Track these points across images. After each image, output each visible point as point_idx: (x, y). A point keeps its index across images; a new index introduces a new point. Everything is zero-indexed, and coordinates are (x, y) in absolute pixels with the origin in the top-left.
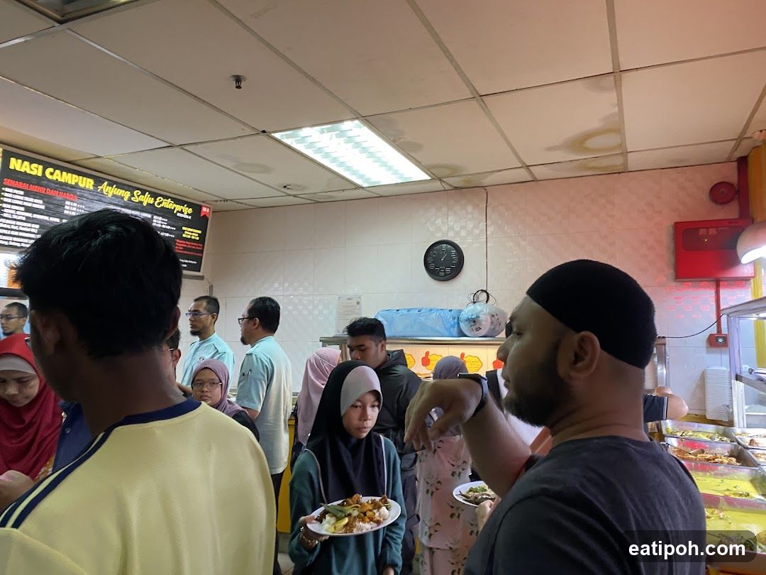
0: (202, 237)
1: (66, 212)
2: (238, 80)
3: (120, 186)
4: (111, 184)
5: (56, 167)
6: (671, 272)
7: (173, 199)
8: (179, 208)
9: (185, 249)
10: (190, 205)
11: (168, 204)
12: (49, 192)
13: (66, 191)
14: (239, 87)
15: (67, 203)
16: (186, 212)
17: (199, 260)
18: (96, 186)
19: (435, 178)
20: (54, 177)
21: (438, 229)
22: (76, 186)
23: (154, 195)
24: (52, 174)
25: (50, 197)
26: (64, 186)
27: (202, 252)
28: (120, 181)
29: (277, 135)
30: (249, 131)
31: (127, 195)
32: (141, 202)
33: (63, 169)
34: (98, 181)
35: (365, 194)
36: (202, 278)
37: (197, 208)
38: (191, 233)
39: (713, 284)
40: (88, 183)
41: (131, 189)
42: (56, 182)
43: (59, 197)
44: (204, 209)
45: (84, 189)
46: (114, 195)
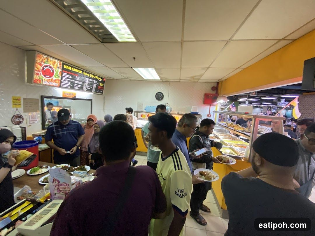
0: (104, 85)
1: (76, 79)
2: (134, 58)
3: (88, 73)
4: (85, 72)
5: (74, 68)
6: (202, 103)
7: (98, 76)
8: (99, 78)
9: (100, 88)
10: (101, 78)
11: (97, 78)
12: (73, 74)
13: (76, 74)
14: (134, 60)
15: (76, 77)
16: (100, 80)
17: (103, 91)
18: (82, 73)
19: (161, 79)
20: (73, 70)
21: (159, 90)
22: (78, 73)
23: (94, 75)
24: (73, 69)
25: (72, 75)
26: (75, 72)
27: (103, 89)
28: (87, 72)
29: (134, 68)
30: (128, 67)
31: (88, 75)
32: (92, 77)
33: (75, 68)
34: (83, 71)
35: (144, 80)
36: (102, 95)
37: (103, 79)
38: (101, 85)
39: (209, 105)
40: (80, 72)
41: (89, 73)
42: (74, 71)
43: (74, 75)
44: (104, 79)
45: (80, 73)
46: (86, 75)
